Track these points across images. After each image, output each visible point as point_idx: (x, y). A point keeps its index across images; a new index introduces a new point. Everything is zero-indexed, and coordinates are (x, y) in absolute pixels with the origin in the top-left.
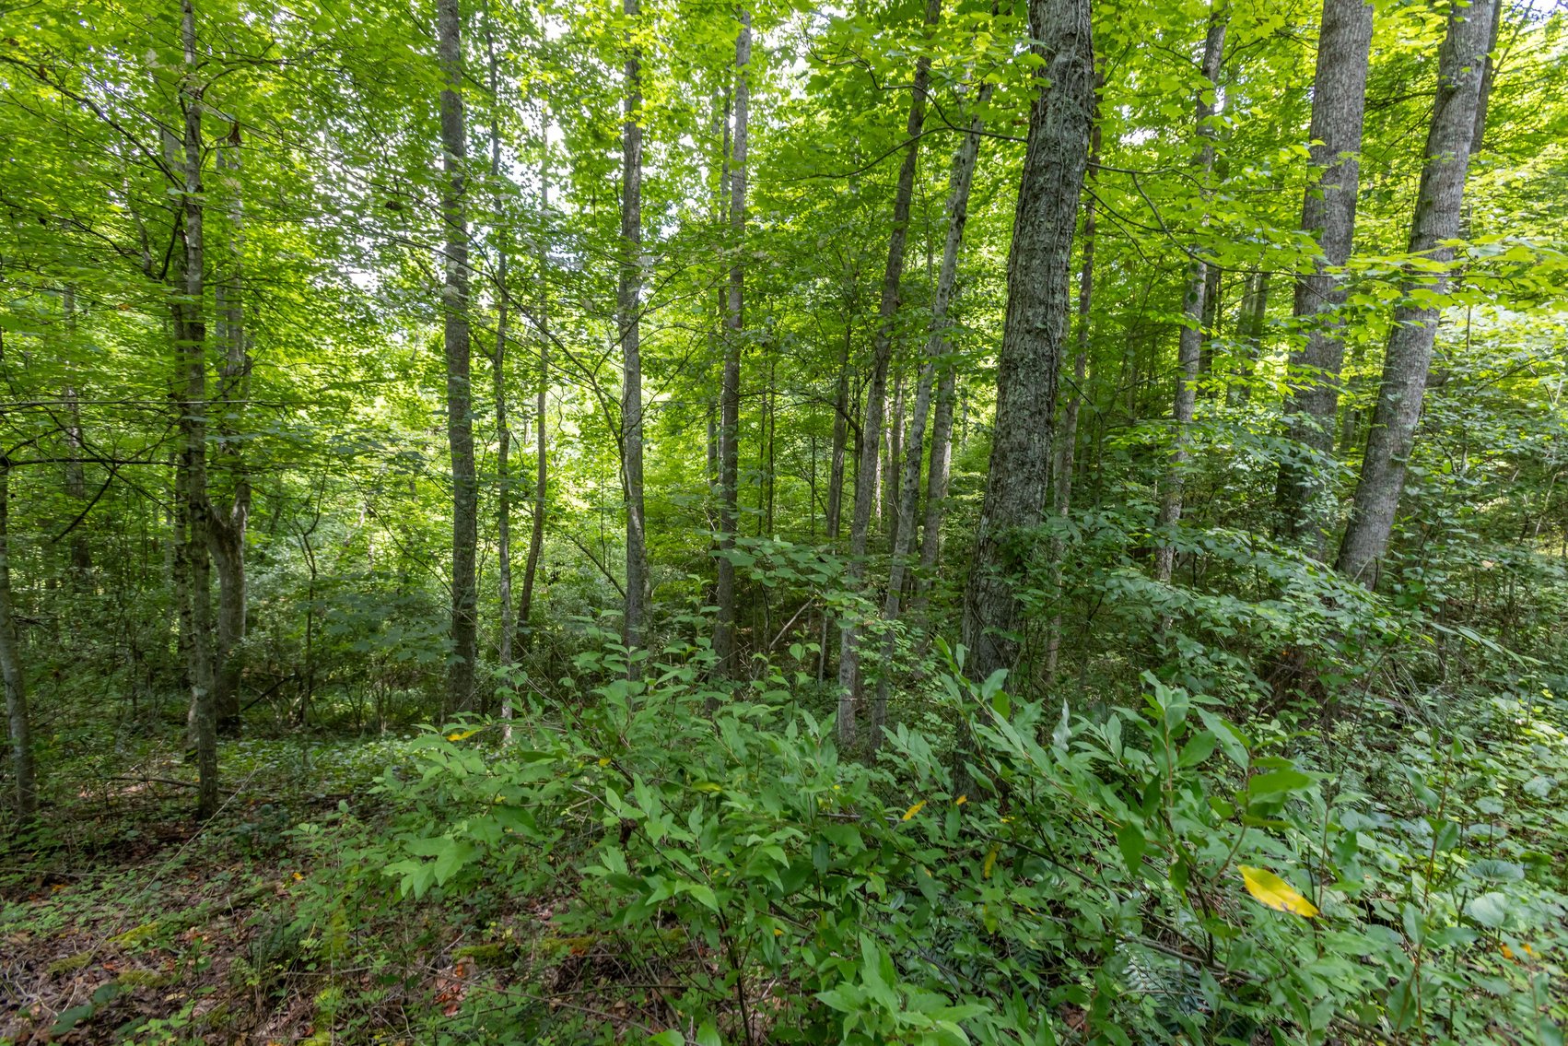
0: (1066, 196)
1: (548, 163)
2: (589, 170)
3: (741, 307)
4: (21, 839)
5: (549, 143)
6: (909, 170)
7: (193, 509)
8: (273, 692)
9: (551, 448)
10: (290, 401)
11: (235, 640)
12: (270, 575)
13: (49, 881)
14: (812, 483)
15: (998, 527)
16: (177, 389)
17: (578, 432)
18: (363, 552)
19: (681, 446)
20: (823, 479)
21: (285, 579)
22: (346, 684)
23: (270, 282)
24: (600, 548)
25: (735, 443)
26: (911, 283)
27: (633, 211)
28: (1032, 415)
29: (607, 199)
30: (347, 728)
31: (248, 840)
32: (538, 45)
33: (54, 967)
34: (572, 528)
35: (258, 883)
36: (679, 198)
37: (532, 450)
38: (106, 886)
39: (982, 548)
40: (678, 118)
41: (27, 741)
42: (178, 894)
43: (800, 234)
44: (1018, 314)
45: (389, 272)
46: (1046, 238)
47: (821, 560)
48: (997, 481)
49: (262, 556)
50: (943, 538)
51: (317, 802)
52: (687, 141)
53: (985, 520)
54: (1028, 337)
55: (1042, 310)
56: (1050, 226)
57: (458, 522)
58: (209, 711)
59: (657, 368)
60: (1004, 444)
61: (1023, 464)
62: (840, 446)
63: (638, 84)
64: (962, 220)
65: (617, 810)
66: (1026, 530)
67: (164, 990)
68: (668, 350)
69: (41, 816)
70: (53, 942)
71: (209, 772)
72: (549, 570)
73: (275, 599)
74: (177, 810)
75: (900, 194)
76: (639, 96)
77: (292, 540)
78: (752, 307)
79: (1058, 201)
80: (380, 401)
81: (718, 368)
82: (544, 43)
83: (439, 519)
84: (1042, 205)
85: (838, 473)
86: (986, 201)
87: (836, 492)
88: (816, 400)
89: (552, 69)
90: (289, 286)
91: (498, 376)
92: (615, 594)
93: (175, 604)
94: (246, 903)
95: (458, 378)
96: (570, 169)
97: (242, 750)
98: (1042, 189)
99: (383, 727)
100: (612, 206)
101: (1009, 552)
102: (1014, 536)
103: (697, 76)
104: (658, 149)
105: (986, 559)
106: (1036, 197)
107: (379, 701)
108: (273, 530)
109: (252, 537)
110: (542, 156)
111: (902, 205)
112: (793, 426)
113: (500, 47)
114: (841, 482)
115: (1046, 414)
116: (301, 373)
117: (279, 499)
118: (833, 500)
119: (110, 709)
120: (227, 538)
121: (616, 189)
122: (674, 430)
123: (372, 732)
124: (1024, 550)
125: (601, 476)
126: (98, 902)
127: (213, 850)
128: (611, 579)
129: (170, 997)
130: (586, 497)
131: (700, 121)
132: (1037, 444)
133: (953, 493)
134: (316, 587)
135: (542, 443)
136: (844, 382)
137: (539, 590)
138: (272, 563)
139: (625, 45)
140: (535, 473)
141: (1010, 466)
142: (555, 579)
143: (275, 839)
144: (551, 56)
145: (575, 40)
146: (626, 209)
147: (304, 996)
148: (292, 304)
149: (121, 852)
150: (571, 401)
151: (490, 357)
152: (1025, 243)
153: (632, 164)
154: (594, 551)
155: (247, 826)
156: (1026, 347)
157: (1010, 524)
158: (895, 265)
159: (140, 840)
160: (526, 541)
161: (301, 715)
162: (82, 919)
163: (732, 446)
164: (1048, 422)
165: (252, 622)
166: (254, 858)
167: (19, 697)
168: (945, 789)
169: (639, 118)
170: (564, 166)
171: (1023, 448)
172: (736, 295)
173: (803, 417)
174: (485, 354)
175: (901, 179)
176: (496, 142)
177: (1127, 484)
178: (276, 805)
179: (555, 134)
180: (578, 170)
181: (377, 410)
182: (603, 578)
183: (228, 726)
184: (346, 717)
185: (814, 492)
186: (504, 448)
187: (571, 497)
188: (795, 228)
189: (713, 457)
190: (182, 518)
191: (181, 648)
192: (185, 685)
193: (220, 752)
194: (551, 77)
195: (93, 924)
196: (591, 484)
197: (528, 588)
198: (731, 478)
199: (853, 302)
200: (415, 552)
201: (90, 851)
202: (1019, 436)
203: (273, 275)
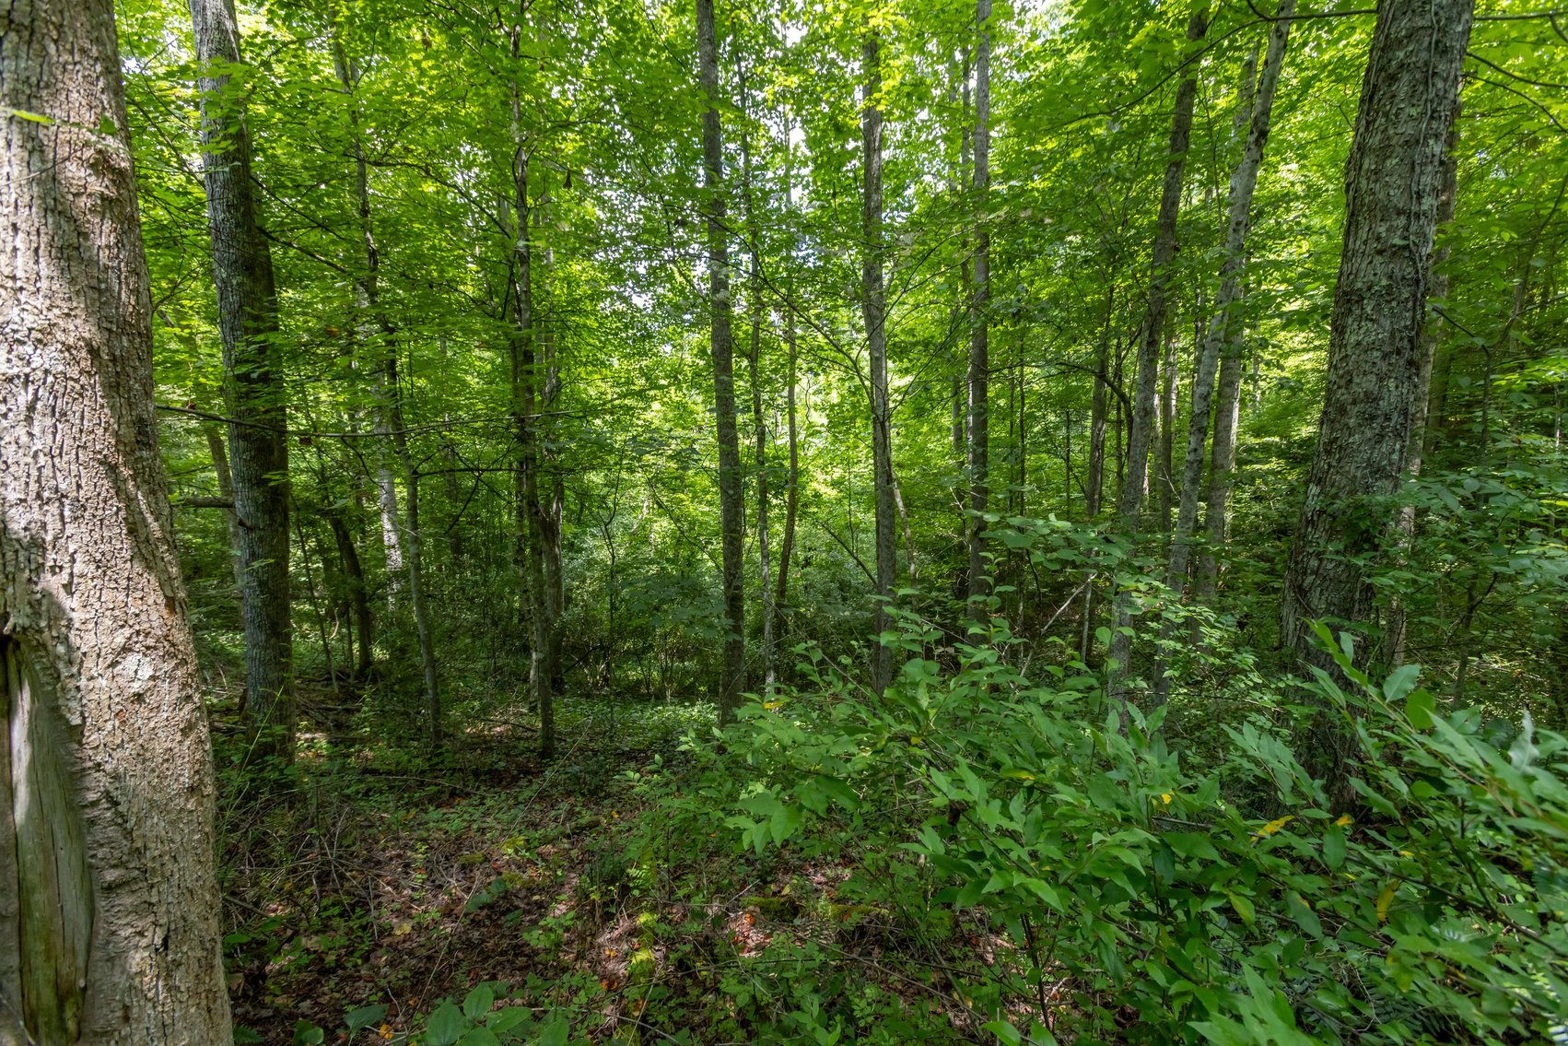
0: (1441, 67)
1: (790, 166)
2: (828, 163)
3: (987, 278)
4: (435, 760)
5: (792, 147)
6: (1189, 89)
7: (530, 506)
8: (584, 659)
9: (801, 437)
10: (590, 411)
11: (557, 614)
12: (580, 560)
13: (453, 794)
14: (1067, 460)
15: (1335, 496)
16: (517, 409)
17: (826, 422)
18: (646, 541)
19: (925, 429)
20: (1079, 454)
21: (591, 563)
22: (638, 655)
23: (573, 313)
24: (848, 534)
25: (985, 422)
26: (1189, 223)
27: (875, 197)
28: (1385, 356)
29: (846, 190)
30: (638, 694)
31: (576, 779)
32: (780, 54)
33: (462, 860)
34: (822, 515)
35: (587, 817)
36: (918, 175)
37: (784, 441)
38: (489, 802)
39: (1310, 522)
40: (916, 92)
41: (435, 687)
42: (537, 817)
43: (1052, 189)
44: (1363, 234)
45: (660, 290)
46: (1408, 129)
47: (1108, 541)
48: (1332, 442)
49: (572, 544)
50: (1229, 516)
51: (623, 753)
52: (923, 115)
53: (1314, 489)
54: (1378, 259)
55: (1402, 221)
56: (1413, 112)
57: (726, 512)
58: (546, 671)
59: (901, 351)
60: (1343, 395)
61: (1373, 418)
62: (1100, 416)
63: (877, 65)
64: (1263, 135)
65: (943, 789)
66: (1380, 498)
67: (531, 891)
68: (911, 332)
69: (446, 743)
70: (459, 841)
71: (548, 721)
72: (801, 556)
73: (584, 582)
74: (528, 749)
75: (1177, 121)
76: (879, 78)
77: (594, 530)
78: (1000, 278)
79: (1429, 75)
80: (656, 405)
81: (963, 345)
82: (785, 50)
83: (706, 510)
84: (1402, 88)
85: (1097, 446)
86: (1292, 108)
87: (1096, 468)
88: (1071, 369)
89: (796, 73)
90: (586, 314)
91: (754, 372)
92: (864, 578)
93: (518, 584)
94: (580, 831)
95: (724, 378)
96: (811, 166)
97: (567, 705)
98: (1401, 66)
99: (668, 693)
100: (853, 196)
101: (1351, 526)
102: (1360, 506)
103: (932, 46)
104: (894, 130)
105: (1317, 536)
106: (1393, 78)
107: (664, 671)
108: (579, 522)
109: (566, 529)
110: (786, 160)
111: (1181, 133)
112: (1045, 399)
113: (748, 63)
114: (1101, 457)
115: (1407, 354)
116: (595, 387)
117: (584, 495)
118: (1093, 479)
119: (479, 666)
120: (549, 529)
121: (855, 179)
122: (920, 413)
123: (659, 697)
124: (1375, 524)
125: (848, 463)
126: (485, 815)
127: (554, 785)
128: (859, 563)
129: (536, 898)
130: (835, 484)
131: (936, 92)
132: (1393, 392)
133: (1241, 463)
134: (615, 570)
135: (793, 434)
136: (1105, 346)
137: (794, 574)
138: (580, 550)
139: (863, 30)
140: (787, 463)
141: (1352, 422)
142: (808, 563)
143: (596, 781)
144: (793, 61)
145: (813, 39)
146: (868, 196)
147: (630, 916)
148: (590, 330)
149: (496, 778)
150: (818, 392)
151: (748, 356)
152: (1375, 141)
153: (871, 150)
154: (843, 535)
155: (576, 768)
156: (1375, 272)
157: (1352, 493)
158: (1170, 202)
159: (506, 770)
160: (779, 528)
161: (606, 680)
162: (475, 826)
163: (981, 425)
164: (1411, 363)
165: (569, 600)
166: (583, 795)
167: (430, 653)
168: (1317, 805)
169: (878, 102)
170: (806, 165)
171: (1371, 398)
172: (981, 266)
173: (1056, 388)
174: (743, 354)
175: (1179, 103)
176: (747, 155)
177: (1522, 437)
178: (595, 753)
179: (797, 136)
180: (818, 168)
181: (655, 413)
182: (851, 563)
183: (557, 686)
184: (638, 682)
185: (1069, 469)
186: (761, 440)
187: (819, 483)
188: (1046, 184)
189: (959, 438)
190: (520, 514)
191: (521, 621)
192: (526, 650)
193: (554, 705)
194: (794, 81)
195: (482, 831)
196: (838, 473)
197: (784, 572)
198: (981, 459)
199: (1115, 255)
200: (686, 538)
201: (476, 774)
202: (1367, 383)
203: (574, 306)
